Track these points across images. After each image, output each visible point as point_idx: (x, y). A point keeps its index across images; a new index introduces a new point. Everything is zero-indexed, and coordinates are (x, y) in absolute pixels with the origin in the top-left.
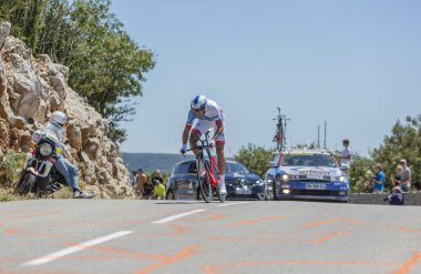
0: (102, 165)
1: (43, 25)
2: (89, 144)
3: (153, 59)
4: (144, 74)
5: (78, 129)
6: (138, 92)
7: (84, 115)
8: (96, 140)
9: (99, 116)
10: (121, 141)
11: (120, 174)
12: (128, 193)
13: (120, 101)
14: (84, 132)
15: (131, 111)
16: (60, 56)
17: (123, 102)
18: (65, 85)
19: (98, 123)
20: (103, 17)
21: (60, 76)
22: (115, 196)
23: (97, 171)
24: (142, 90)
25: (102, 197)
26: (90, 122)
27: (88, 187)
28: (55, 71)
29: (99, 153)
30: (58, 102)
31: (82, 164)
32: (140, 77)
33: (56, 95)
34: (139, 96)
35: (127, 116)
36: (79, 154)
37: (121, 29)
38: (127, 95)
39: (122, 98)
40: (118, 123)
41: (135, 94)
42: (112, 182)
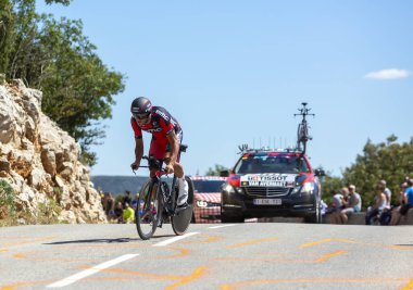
0: (77, 190)
1: (12, 49)
2: (63, 168)
3: (123, 81)
4: (113, 97)
5: (52, 154)
6: (107, 115)
7: (58, 140)
8: (70, 165)
9: (72, 140)
10: (91, 165)
11: (92, 198)
12: (101, 217)
13: (89, 124)
14: (58, 156)
15: (101, 134)
16: (31, 80)
17: (93, 124)
18: (39, 109)
19: (72, 147)
20: (75, 40)
21: (33, 101)
22: (90, 220)
23: (71, 195)
24: (112, 113)
25: (78, 222)
26: (64, 146)
27: (64, 213)
28: (29, 95)
29: (73, 178)
30: (33, 127)
31: (57, 189)
32: (110, 100)
33: (30, 120)
34: (108, 119)
35: (97, 139)
36: (54, 179)
37: (93, 51)
38: (96, 118)
39: (92, 121)
40: (88, 147)
41: (105, 117)
42: (86, 207)
